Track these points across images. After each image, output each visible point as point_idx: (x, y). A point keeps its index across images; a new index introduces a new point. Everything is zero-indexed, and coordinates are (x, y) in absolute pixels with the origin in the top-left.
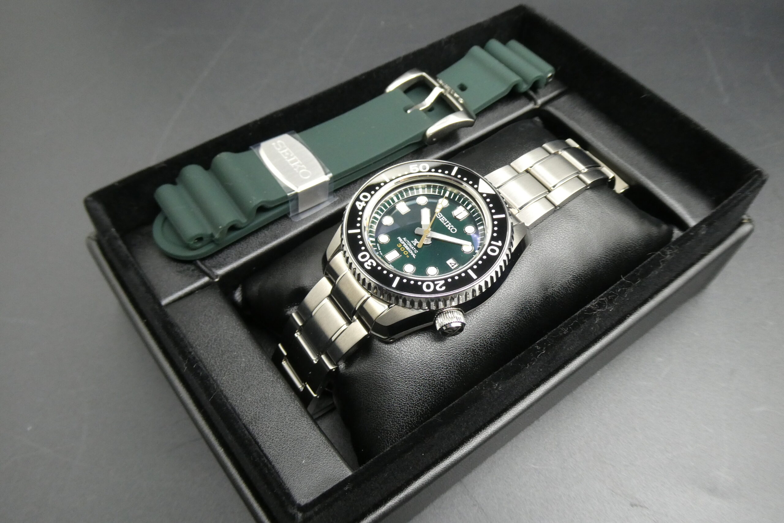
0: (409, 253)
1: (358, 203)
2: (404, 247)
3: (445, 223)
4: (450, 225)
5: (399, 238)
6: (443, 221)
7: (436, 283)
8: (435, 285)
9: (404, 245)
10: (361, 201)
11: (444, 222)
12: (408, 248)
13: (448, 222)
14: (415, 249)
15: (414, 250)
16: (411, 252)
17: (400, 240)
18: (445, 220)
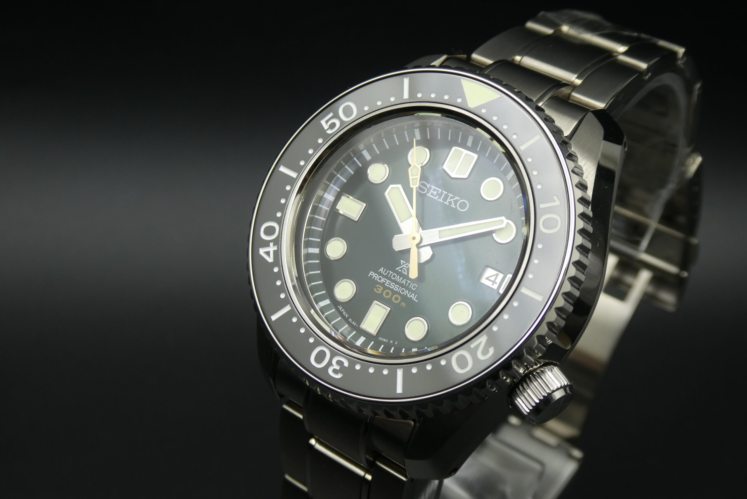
0: (402, 295)
1: (262, 251)
2: (389, 288)
3: (440, 198)
4: (451, 198)
5: (372, 274)
6: (435, 196)
9: (386, 284)
10: (266, 244)
11: (437, 197)
12: (396, 288)
13: (445, 193)
14: (409, 282)
16: (406, 292)
17: (376, 277)
18: (438, 191)
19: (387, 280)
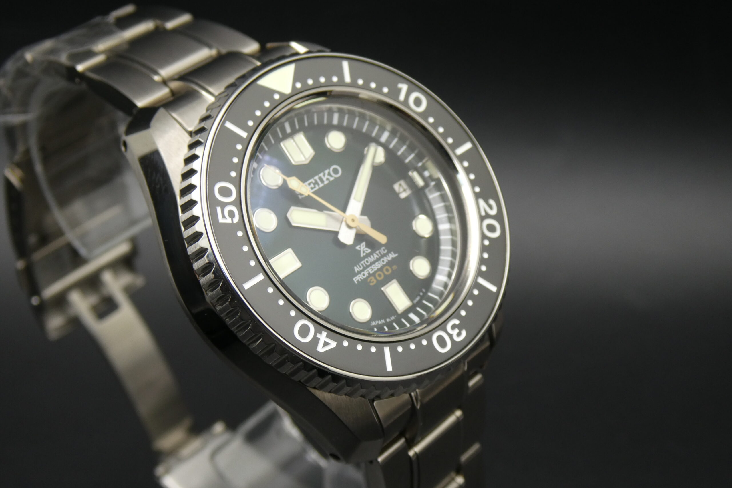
2: (375, 272)
3: (318, 185)
4: (324, 175)
5: (356, 279)
6: (315, 187)
7: (483, 214)
8: (488, 216)
10: (315, 340)
11: (317, 186)
12: (377, 266)
13: (316, 178)
14: (377, 252)
15: (380, 253)
16: (386, 259)
17: (361, 277)
18: (312, 182)
19: (367, 270)
